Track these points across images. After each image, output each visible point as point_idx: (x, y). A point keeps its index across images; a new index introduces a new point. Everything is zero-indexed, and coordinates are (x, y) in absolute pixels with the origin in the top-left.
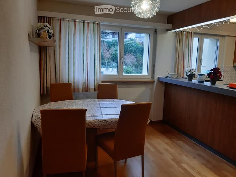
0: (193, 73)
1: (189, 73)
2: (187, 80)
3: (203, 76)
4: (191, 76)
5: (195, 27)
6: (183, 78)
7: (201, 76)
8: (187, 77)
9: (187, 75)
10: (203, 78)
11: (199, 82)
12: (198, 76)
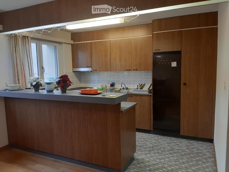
0: (39, 82)
1: (34, 83)
2: (33, 91)
3: (51, 85)
4: (37, 86)
5: (33, 31)
6: (26, 89)
7: (49, 85)
8: (32, 88)
9: (32, 85)
10: (52, 87)
11: (48, 91)
12: (46, 85)
